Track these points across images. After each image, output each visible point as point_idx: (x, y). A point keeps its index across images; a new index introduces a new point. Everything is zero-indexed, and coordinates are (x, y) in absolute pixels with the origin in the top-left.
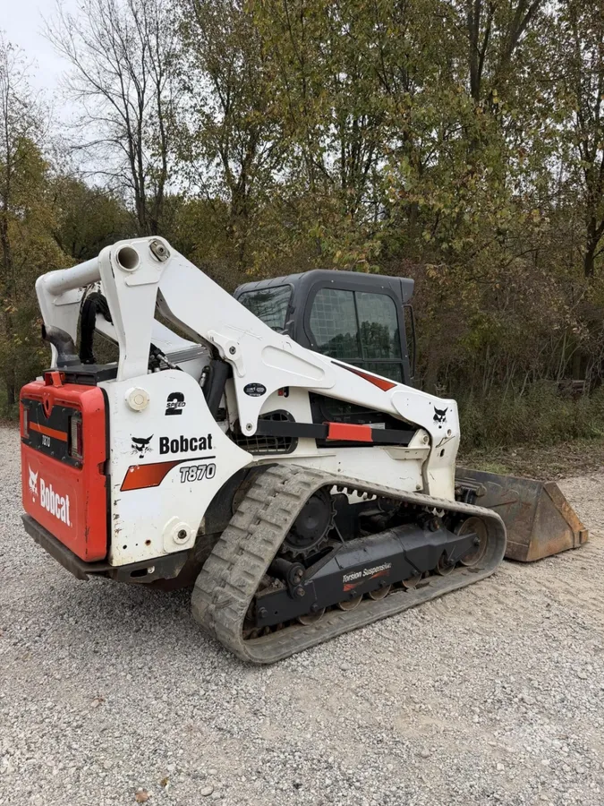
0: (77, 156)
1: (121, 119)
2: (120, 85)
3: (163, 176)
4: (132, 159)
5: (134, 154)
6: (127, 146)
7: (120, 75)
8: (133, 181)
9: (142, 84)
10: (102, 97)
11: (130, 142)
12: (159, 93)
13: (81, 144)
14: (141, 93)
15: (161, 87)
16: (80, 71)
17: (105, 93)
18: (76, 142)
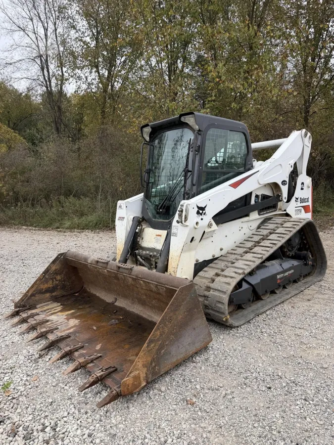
0: (10, 69)
1: (34, 46)
2: (32, 25)
3: (62, 80)
4: (43, 69)
5: (44, 66)
6: (39, 62)
7: (32, 20)
8: (44, 82)
9: (46, 25)
10: (22, 33)
11: (41, 60)
12: (56, 30)
13: (11, 62)
14: (46, 30)
15: (56, 26)
16: (7, 17)
17: (24, 30)
18: (9, 61)
